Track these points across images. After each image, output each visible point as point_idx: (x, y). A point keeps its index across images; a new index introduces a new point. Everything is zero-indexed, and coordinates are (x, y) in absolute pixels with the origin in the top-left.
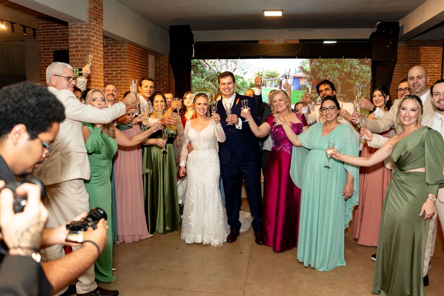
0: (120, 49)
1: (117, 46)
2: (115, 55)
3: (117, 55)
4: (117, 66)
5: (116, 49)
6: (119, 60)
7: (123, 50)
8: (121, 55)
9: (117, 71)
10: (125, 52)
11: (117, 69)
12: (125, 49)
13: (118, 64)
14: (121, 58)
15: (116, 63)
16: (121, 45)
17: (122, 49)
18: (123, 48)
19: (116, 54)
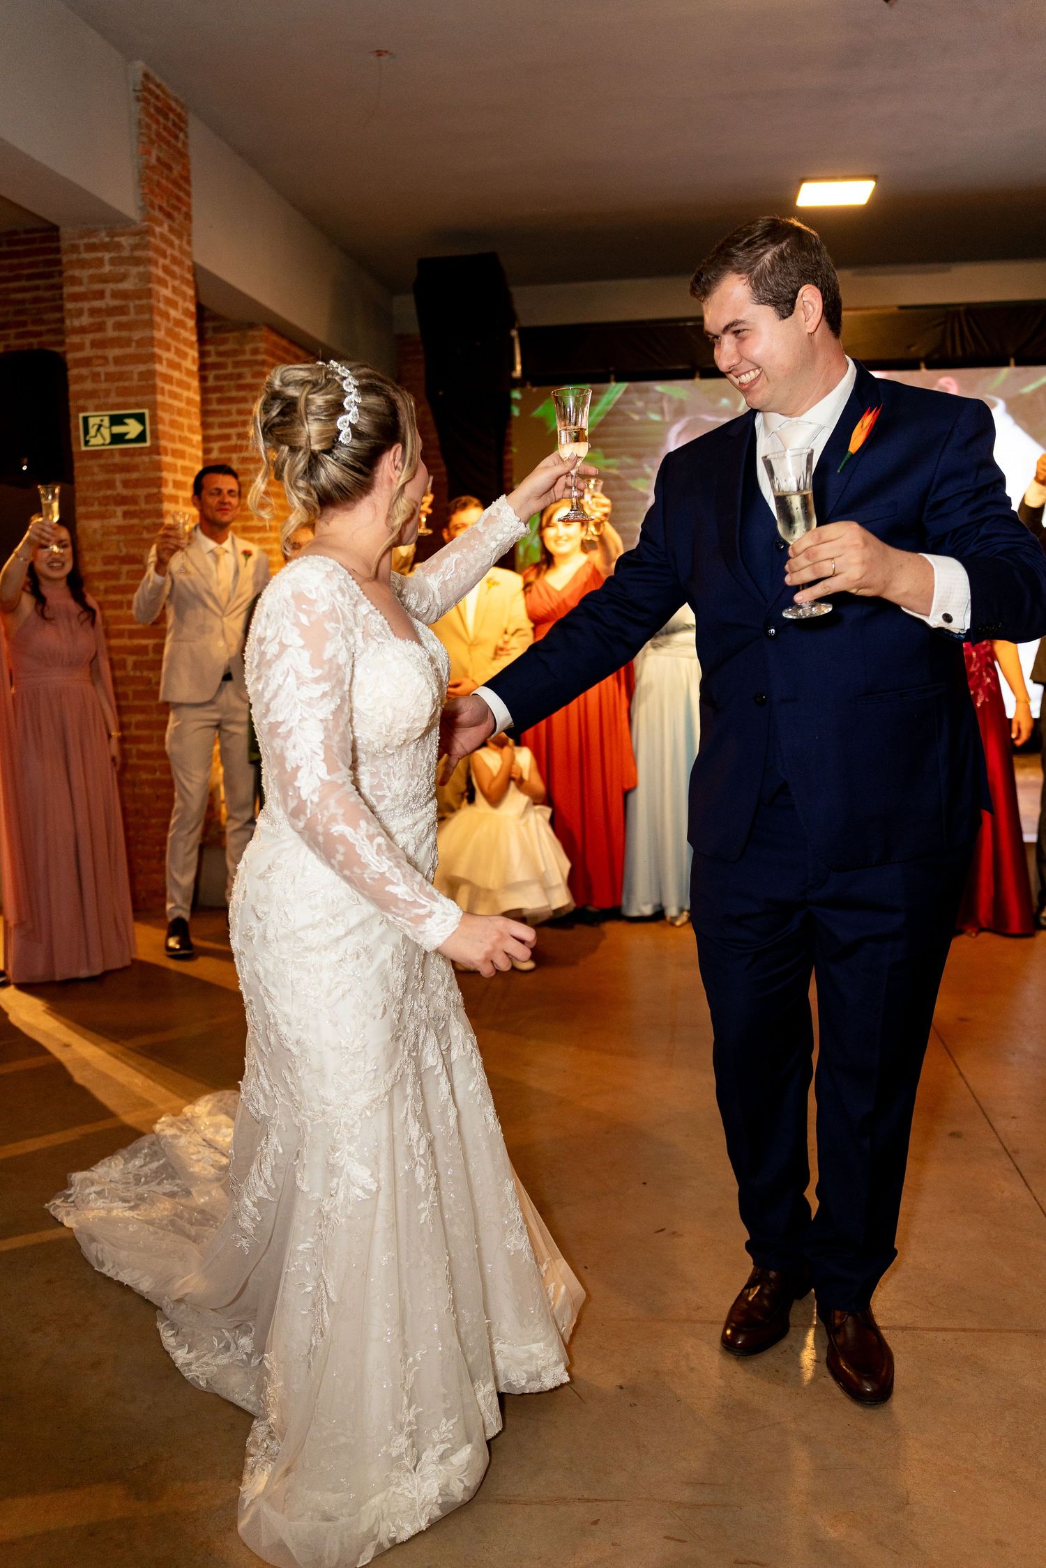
0: (235, 353)
1: (224, 341)
2: (217, 378)
3: (226, 377)
4: (226, 419)
5: (220, 354)
6: (234, 394)
7: (248, 357)
8: (240, 376)
9: (227, 437)
10: (256, 363)
11: (227, 431)
12: (255, 351)
13: (229, 413)
14: (240, 387)
15: (223, 407)
16: (236, 334)
17: (243, 352)
18: (248, 347)
19: (222, 372)
